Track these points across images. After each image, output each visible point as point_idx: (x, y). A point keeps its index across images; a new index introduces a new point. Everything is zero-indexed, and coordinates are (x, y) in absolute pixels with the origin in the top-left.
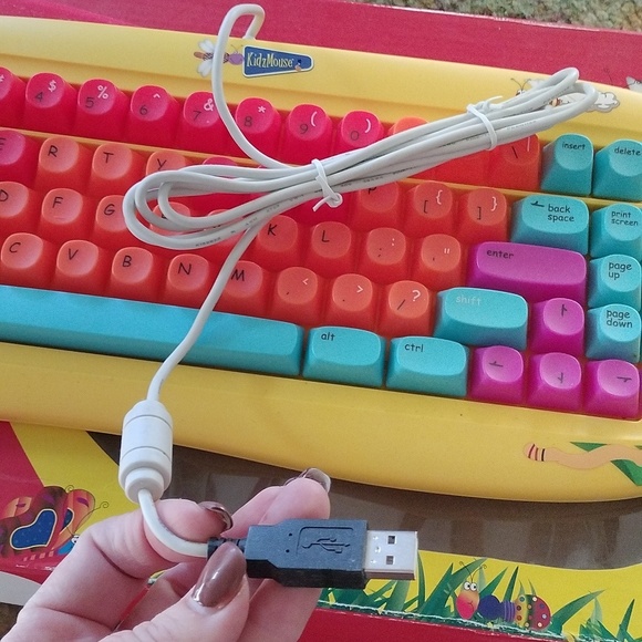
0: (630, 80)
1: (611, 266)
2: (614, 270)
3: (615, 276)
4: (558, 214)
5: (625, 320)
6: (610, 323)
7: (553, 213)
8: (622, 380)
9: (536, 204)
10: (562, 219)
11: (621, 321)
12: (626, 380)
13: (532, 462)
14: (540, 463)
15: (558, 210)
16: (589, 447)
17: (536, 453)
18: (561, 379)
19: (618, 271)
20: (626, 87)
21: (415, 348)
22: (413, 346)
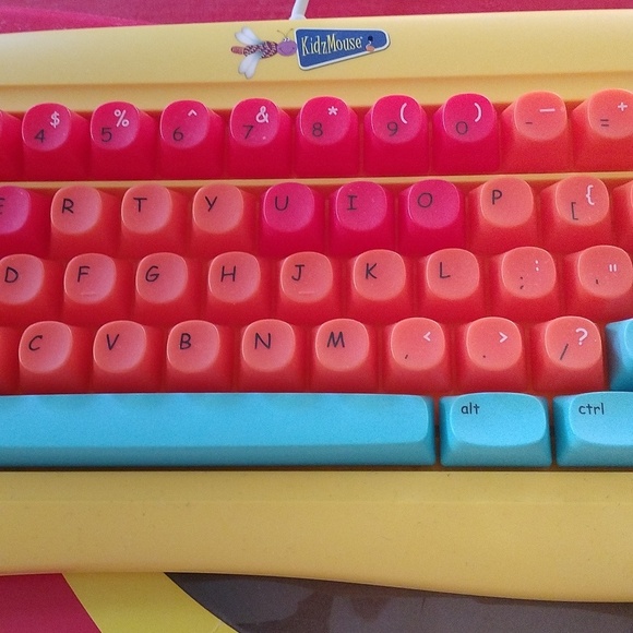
21: (592, 410)
22: (589, 407)
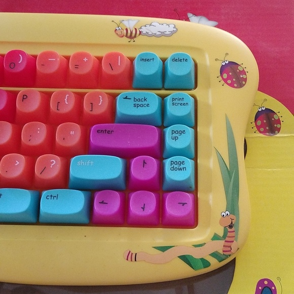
0: (190, 15)
1: (173, 132)
2: (174, 135)
3: (176, 138)
4: (140, 103)
5: (182, 166)
6: (173, 169)
7: (137, 103)
8: (182, 204)
9: (126, 98)
10: (142, 106)
11: (179, 167)
12: (184, 204)
13: (129, 262)
14: (134, 263)
15: (139, 100)
16: (163, 249)
17: (132, 257)
18: (143, 208)
19: (177, 135)
20: (187, 19)
21: (52, 197)
22: (51, 196)
